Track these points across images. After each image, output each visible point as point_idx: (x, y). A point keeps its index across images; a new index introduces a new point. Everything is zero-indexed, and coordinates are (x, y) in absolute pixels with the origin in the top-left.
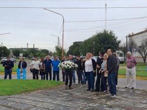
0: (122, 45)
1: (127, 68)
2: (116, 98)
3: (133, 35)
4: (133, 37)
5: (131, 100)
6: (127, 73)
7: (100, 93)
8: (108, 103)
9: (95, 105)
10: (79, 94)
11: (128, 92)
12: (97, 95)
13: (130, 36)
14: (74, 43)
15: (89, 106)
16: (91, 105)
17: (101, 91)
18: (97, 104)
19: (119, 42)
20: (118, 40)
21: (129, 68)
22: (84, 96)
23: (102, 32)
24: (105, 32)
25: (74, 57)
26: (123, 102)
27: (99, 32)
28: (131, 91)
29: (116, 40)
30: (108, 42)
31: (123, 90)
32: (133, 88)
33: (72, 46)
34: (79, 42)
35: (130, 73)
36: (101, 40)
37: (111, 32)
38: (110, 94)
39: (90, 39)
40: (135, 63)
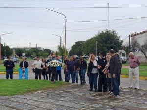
0: (124, 44)
2: (119, 99)
3: (136, 35)
4: (135, 37)
5: (135, 101)
6: (130, 73)
7: (103, 93)
9: (98, 106)
10: (81, 94)
11: (131, 92)
12: (100, 95)
13: (132, 36)
14: (76, 43)
15: (92, 107)
16: (93, 105)
17: (104, 91)
18: (100, 105)
19: (122, 42)
20: (120, 39)
21: (132, 68)
23: (104, 32)
24: (107, 31)
25: (77, 56)
27: (101, 32)
28: (134, 91)
29: (118, 39)
30: (111, 42)
31: (127, 90)
33: (74, 46)
34: (82, 42)
35: (133, 73)
36: (103, 40)
37: (113, 32)
38: (113, 95)
39: (92, 38)
40: (138, 63)
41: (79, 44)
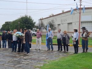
1: (37, 38)
2: (29, 55)
3: (43, 19)
4: (42, 20)
5: (37, 56)
7: (20, 53)
8: (25, 58)
9: (17, 59)
13: (41, 20)
14: (6, 22)
15: (13, 60)
16: (14, 59)
18: (18, 59)
19: (35, 23)
20: (34, 21)
21: (38, 38)
22: (11, 55)
23: (24, 16)
24: (26, 16)
25: (6, 31)
26: (33, 57)
27: (22, 17)
28: (38, 51)
29: (32, 21)
30: (28, 23)
31: (34, 51)
32: (39, 49)
33: (4, 24)
34: (9, 22)
35: (38, 41)
36: (23, 21)
37: (30, 17)
39: (16, 20)
40: (41, 35)
41: (7, 24)
